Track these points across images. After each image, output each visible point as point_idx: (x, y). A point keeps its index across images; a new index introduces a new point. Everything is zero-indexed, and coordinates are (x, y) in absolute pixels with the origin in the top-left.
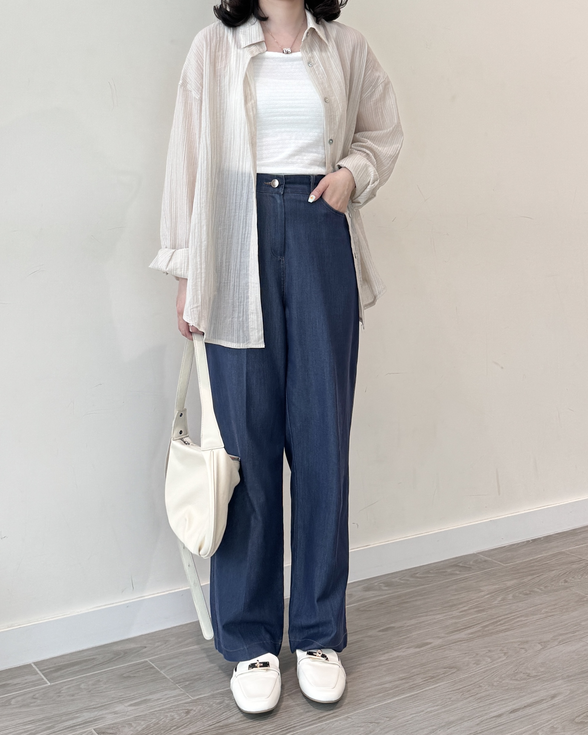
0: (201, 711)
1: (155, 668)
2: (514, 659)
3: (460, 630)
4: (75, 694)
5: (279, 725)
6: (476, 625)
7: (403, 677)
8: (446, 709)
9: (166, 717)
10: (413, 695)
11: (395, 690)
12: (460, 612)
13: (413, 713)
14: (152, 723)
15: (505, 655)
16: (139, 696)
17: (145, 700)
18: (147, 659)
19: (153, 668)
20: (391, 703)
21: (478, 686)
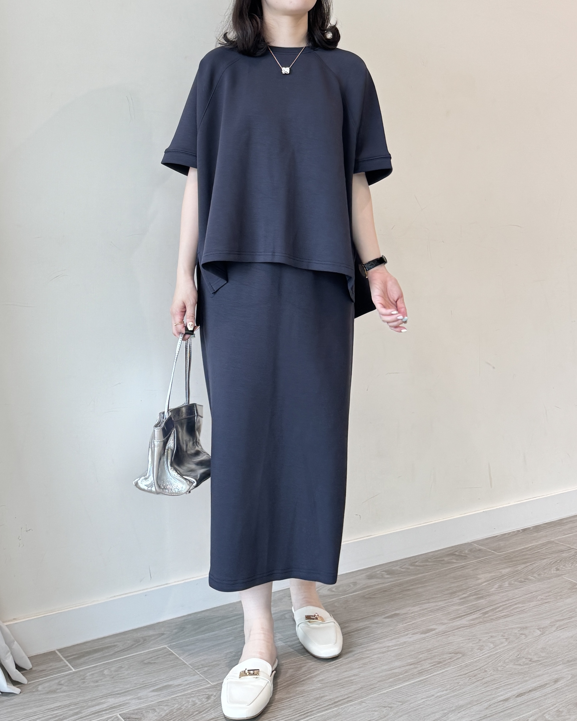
1: (174, 655)
2: (516, 645)
3: (461, 616)
4: (99, 680)
5: (296, 710)
6: (475, 612)
7: (411, 662)
8: (455, 693)
9: (188, 702)
10: (422, 680)
11: (405, 675)
12: (461, 599)
13: (423, 697)
14: (175, 708)
15: (506, 640)
16: (160, 682)
17: (166, 686)
18: (165, 646)
19: (172, 654)
20: (402, 688)
21: (483, 671)
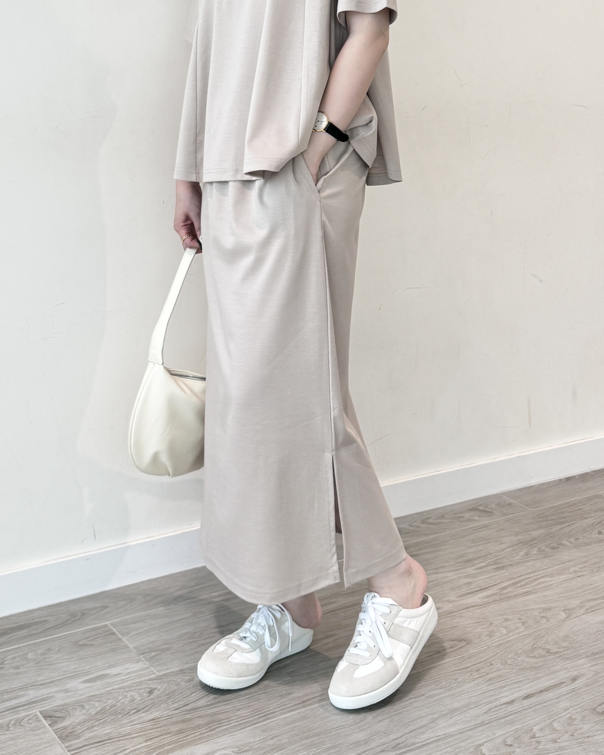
0: (167, 690)
1: (116, 635)
2: (534, 631)
3: (473, 593)
4: (20, 666)
5: (256, 710)
6: (492, 586)
8: (451, 693)
9: (126, 697)
14: (109, 705)
15: (523, 625)
16: (95, 670)
17: (102, 675)
18: (107, 623)
19: (114, 634)
21: (488, 665)
